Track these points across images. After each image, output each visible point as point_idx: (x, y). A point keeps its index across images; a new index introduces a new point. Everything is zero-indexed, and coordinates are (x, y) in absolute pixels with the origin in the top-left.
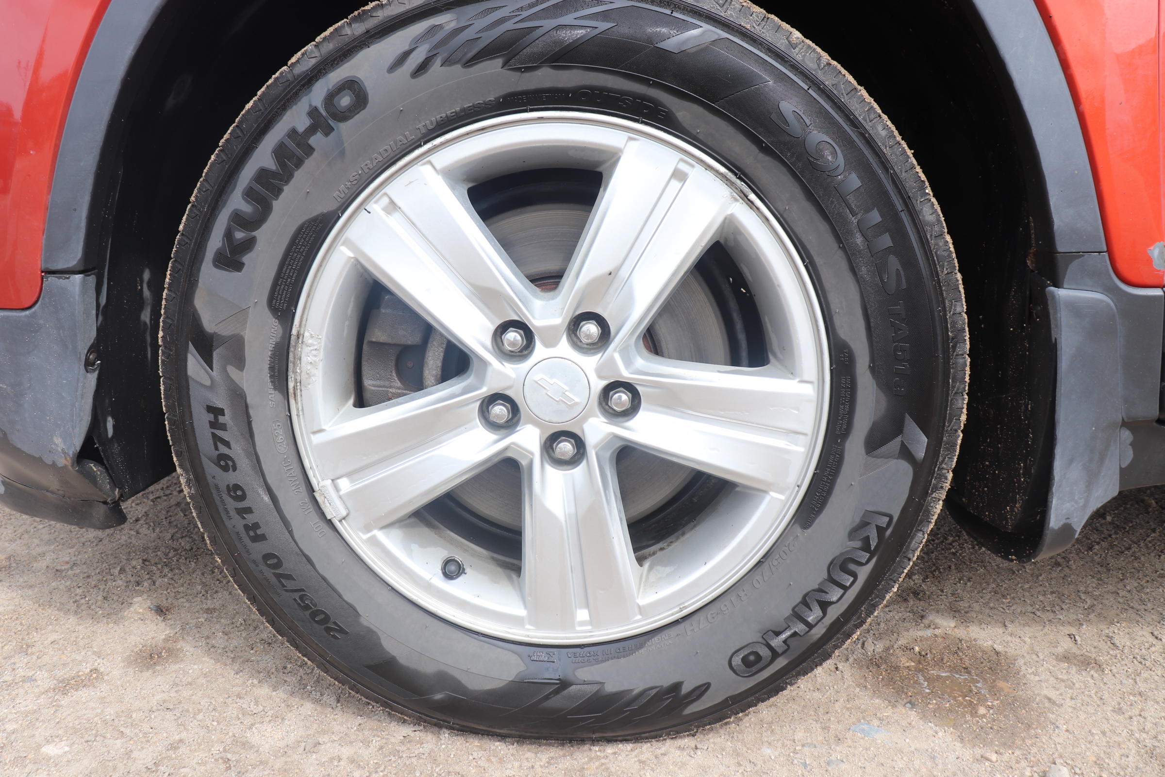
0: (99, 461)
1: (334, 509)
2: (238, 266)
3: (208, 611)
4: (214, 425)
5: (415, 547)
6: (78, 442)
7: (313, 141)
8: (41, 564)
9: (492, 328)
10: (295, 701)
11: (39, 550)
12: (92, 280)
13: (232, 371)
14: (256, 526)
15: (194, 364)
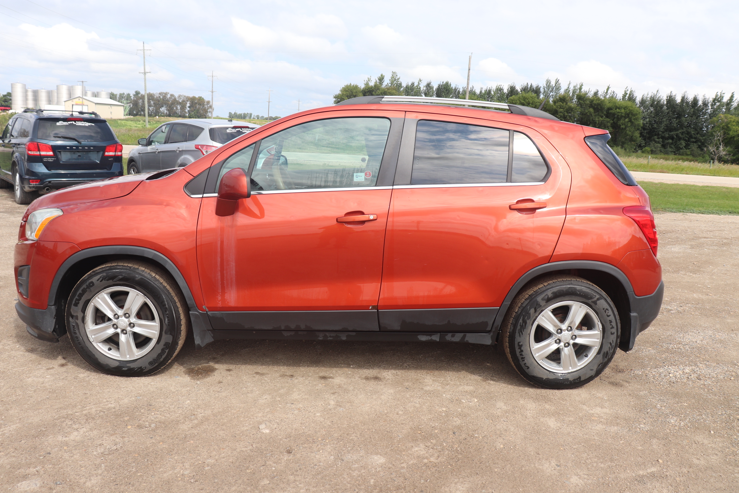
0: (55, 332)
1: (91, 340)
2: (77, 306)
3: (73, 358)
4: (74, 328)
5: (104, 346)
6: (52, 330)
7: (87, 290)
8: (39, 350)
9: (114, 315)
10: (87, 371)
11: (38, 347)
12: (55, 306)
13: (76, 321)
14: (80, 342)
15: (71, 319)
